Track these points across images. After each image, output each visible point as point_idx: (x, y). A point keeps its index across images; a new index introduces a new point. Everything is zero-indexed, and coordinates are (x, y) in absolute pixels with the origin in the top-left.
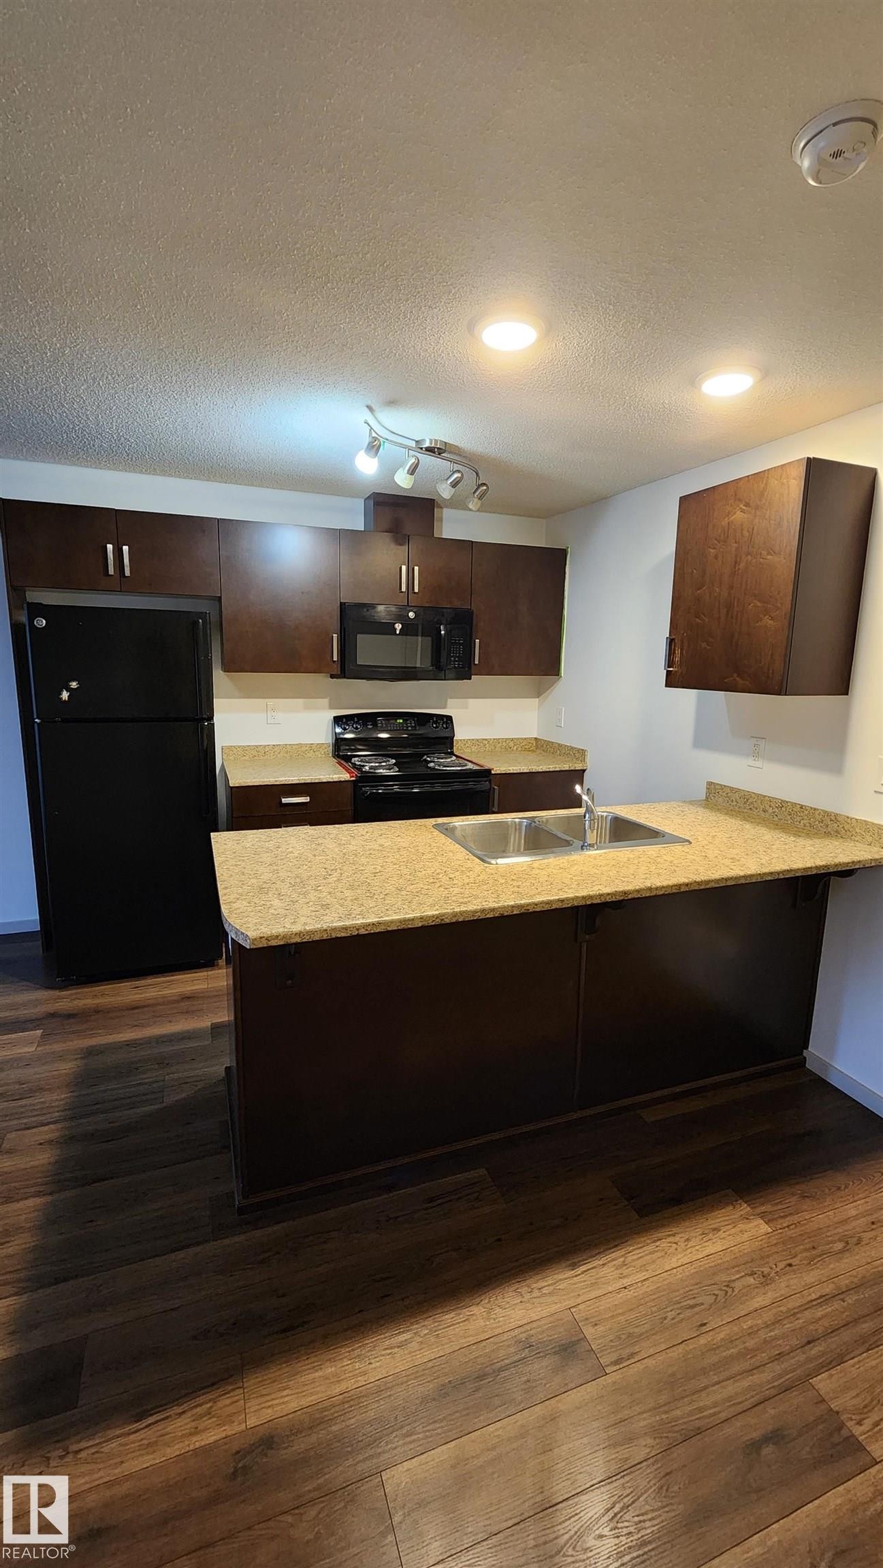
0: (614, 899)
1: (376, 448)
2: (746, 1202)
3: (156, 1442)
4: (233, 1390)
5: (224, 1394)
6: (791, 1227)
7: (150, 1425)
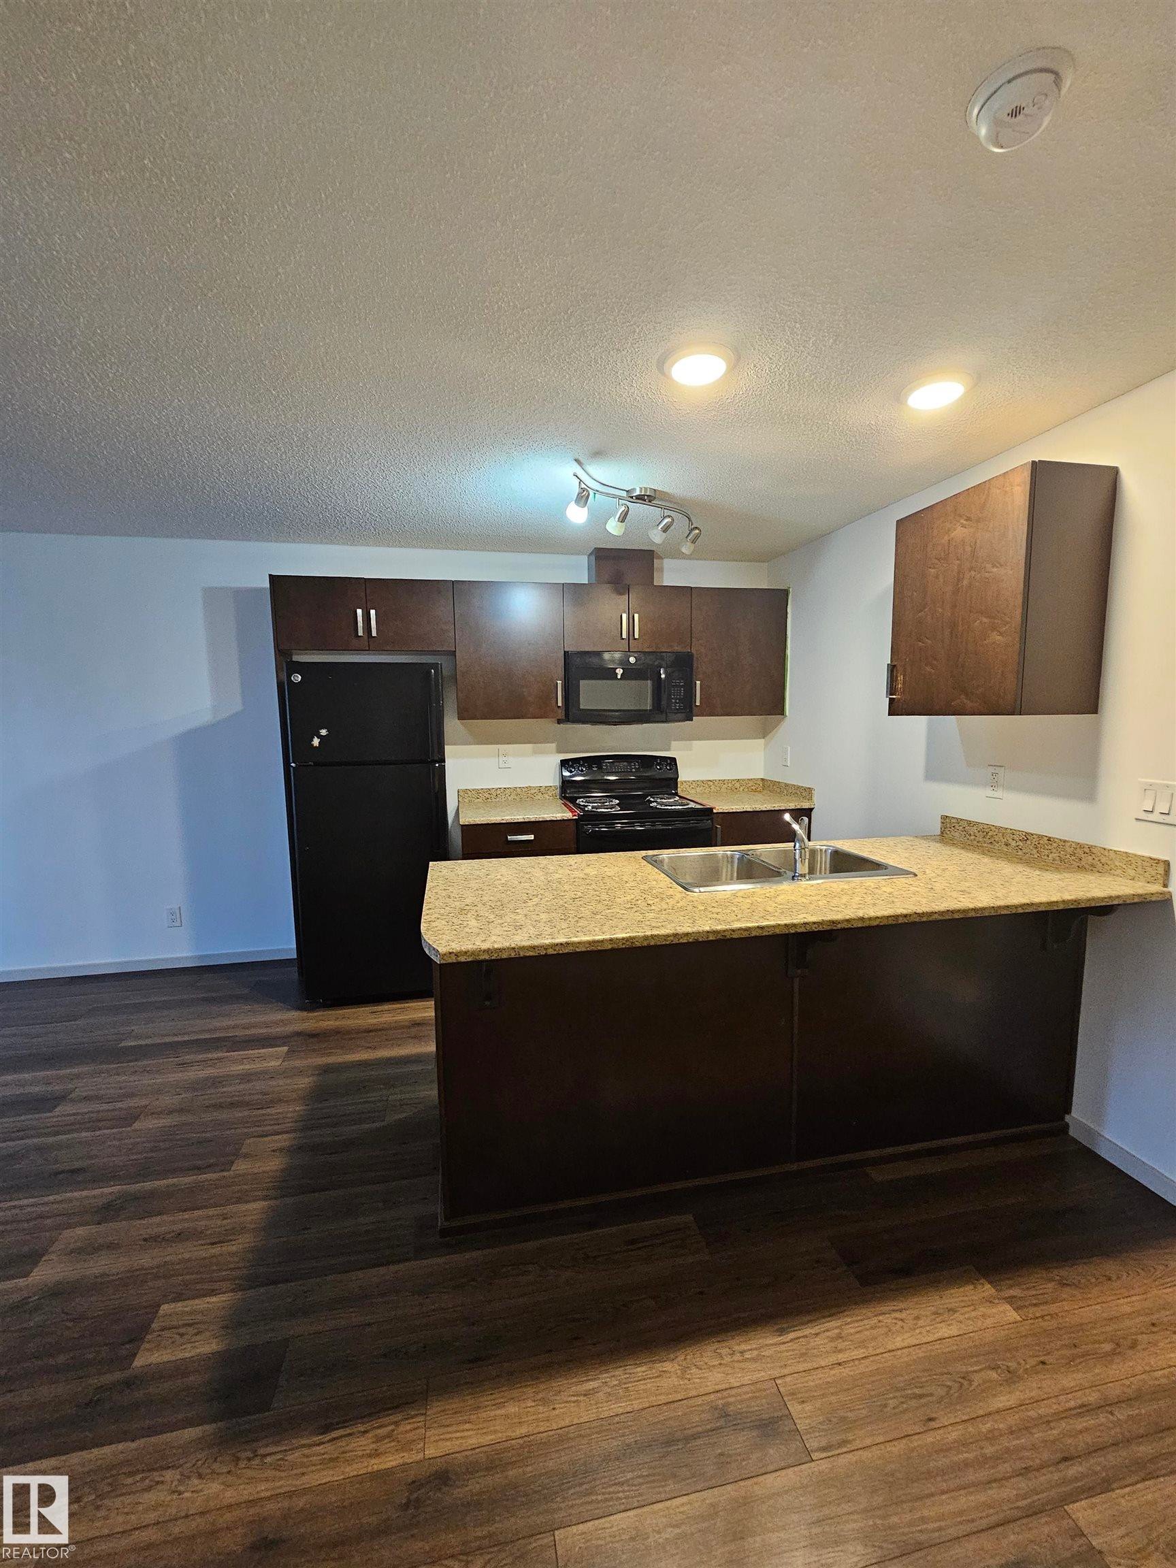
0: (821, 928)
1: (584, 498)
2: (990, 1283)
3: (338, 1457)
4: (416, 1415)
5: (407, 1419)
6: (1046, 1318)
7: (334, 1439)
